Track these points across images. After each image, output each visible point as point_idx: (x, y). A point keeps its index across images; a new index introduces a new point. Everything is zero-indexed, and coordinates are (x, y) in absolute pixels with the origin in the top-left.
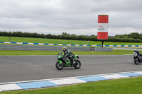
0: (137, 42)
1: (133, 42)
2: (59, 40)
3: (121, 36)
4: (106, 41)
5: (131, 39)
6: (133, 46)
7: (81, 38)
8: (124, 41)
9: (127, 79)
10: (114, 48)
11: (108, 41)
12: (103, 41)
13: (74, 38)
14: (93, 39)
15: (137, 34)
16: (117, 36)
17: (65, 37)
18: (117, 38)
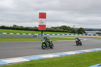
0: (66, 32)
1: (63, 32)
2: (11, 30)
3: (55, 28)
4: (45, 31)
5: (62, 30)
6: (63, 35)
7: (27, 29)
8: (57, 31)
10: (50, 36)
11: (46, 31)
12: (42, 31)
13: (21, 29)
14: (36, 30)
15: (66, 27)
16: (52, 28)
17: (15, 28)
18: (52, 29)
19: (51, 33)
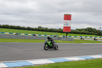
0: (91, 34)
3: (80, 30)
4: (69, 33)
5: (87, 32)
6: (89, 37)
7: (52, 31)
8: (82, 33)
9: (84, 61)
10: (75, 38)
11: (71, 33)
12: (67, 33)
14: (60, 31)
15: (91, 29)
16: (77, 29)
18: (77, 31)
19: (75, 35)
